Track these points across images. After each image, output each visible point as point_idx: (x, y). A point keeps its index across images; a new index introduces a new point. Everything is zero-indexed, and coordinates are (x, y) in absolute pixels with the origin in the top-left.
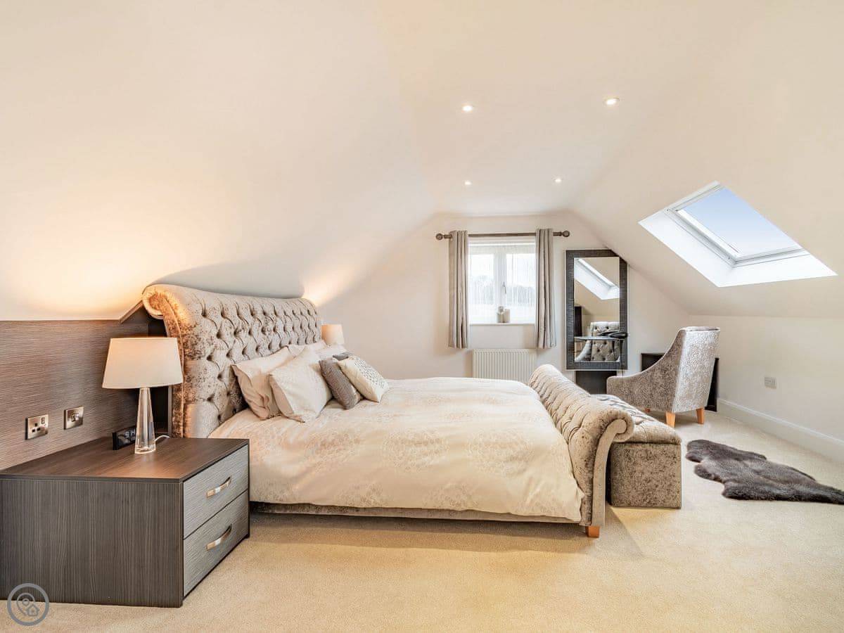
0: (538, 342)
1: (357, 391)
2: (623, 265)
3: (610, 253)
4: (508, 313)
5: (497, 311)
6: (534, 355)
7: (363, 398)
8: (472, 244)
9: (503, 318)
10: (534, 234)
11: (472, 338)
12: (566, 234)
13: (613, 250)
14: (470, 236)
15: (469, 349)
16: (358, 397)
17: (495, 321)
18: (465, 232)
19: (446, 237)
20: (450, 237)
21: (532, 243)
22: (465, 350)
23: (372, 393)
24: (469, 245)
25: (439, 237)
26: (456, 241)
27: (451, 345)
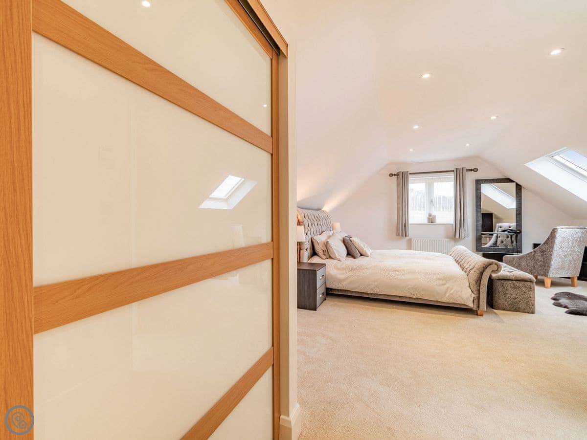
0: (456, 234)
1: (359, 252)
2: (519, 187)
3: (509, 180)
4: (435, 217)
5: (427, 216)
6: (453, 243)
7: (361, 255)
8: (411, 178)
9: (431, 220)
10: (453, 171)
11: (411, 231)
12: (475, 170)
13: (511, 178)
14: (410, 174)
15: (410, 237)
16: (359, 255)
17: (426, 221)
18: (407, 172)
19: (395, 175)
20: (397, 175)
21: (452, 176)
22: (407, 238)
23: (366, 253)
24: (410, 179)
25: (391, 175)
26: (401, 178)
27: (398, 235)
